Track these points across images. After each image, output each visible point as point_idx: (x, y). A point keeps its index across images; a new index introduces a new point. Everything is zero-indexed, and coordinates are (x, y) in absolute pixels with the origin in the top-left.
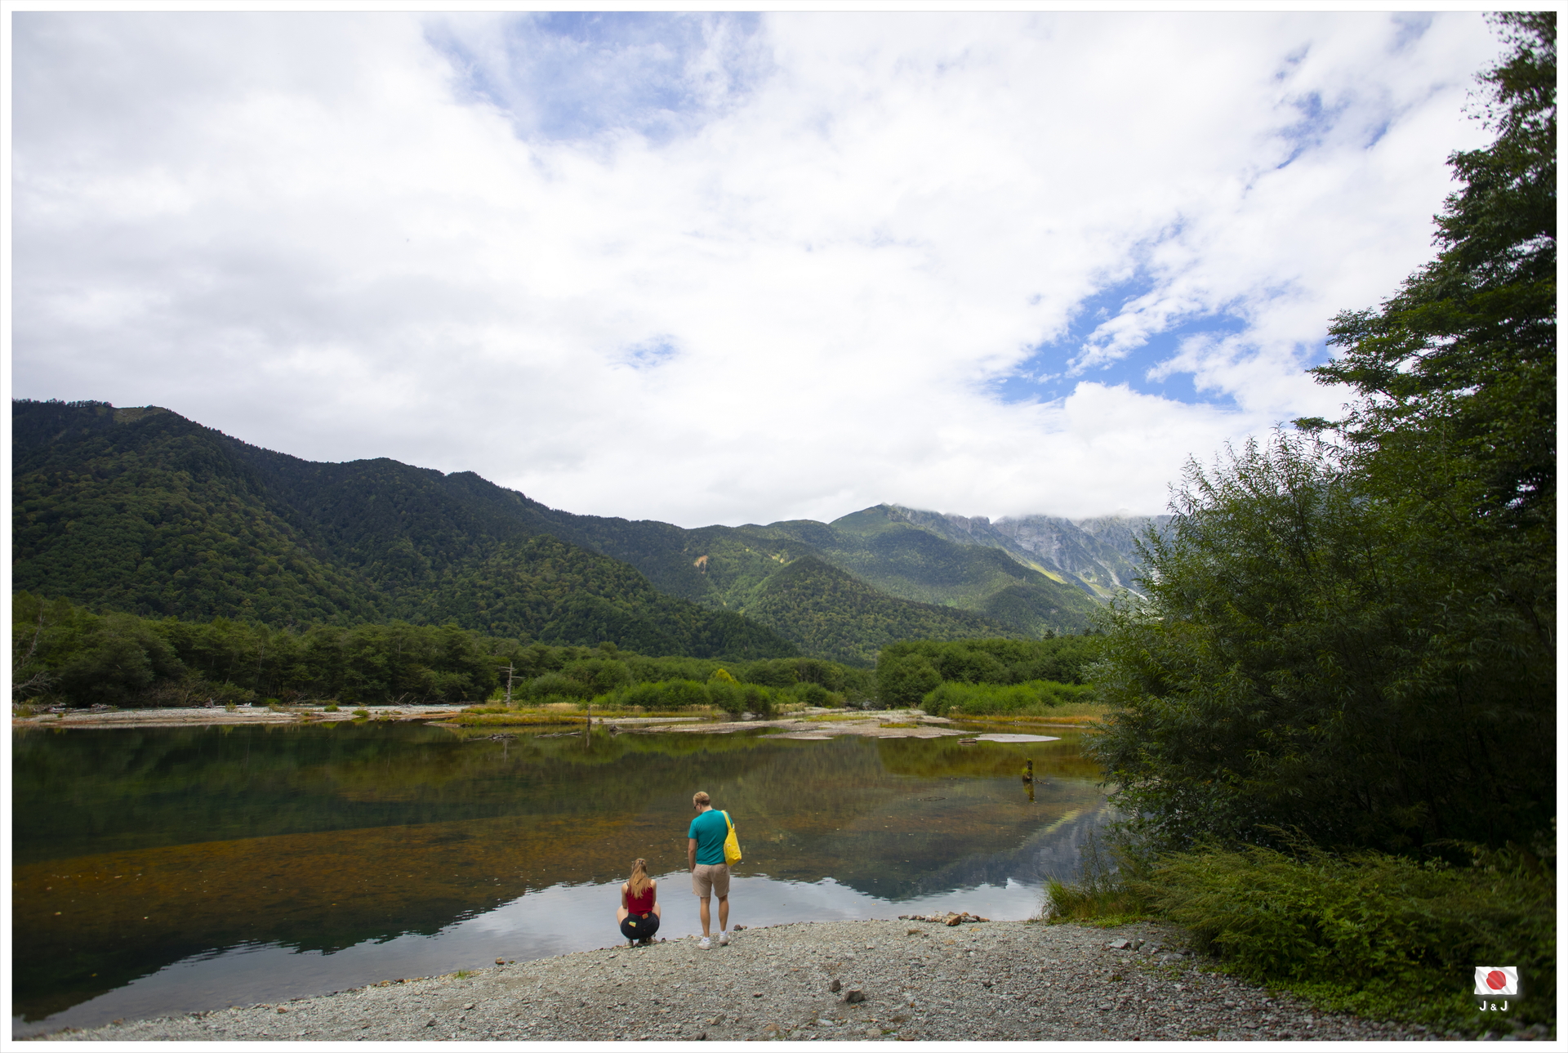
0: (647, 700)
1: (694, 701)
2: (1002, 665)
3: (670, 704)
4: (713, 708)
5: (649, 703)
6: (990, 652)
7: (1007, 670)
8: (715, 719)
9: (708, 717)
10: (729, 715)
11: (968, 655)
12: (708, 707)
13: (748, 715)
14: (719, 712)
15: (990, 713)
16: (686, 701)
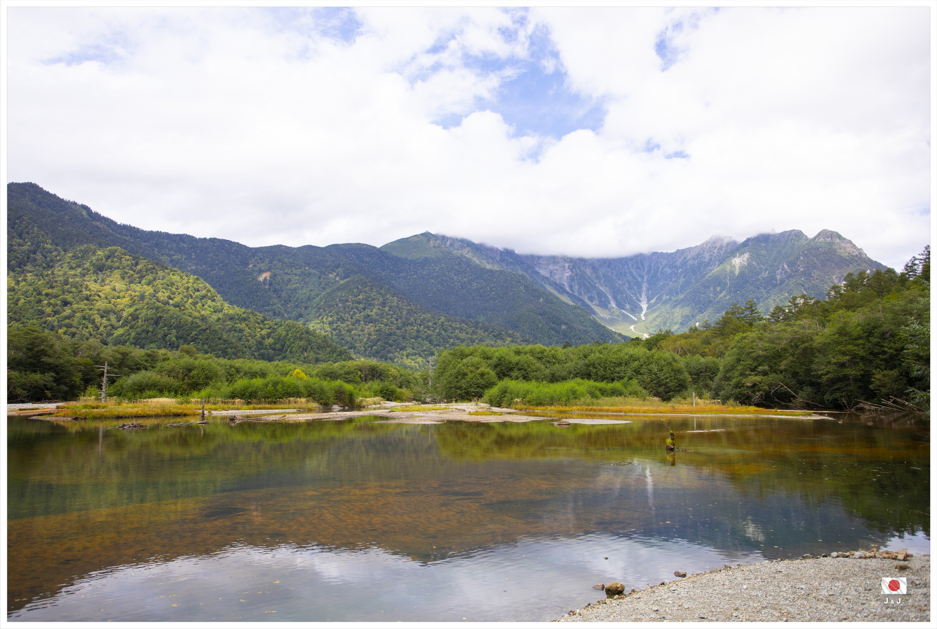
0: (247, 394)
1: (290, 395)
2: (543, 367)
3: (268, 397)
4: (308, 401)
5: (249, 396)
6: (533, 356)
7: (547, 371)
8: (310, 410)
9: (304, 409)
10: (321, 407)
11: (516, 358)
12: (303, 400)
13: (336, 407)
14: (314, 405)
15: (551, 404)
16: (284, 395)
